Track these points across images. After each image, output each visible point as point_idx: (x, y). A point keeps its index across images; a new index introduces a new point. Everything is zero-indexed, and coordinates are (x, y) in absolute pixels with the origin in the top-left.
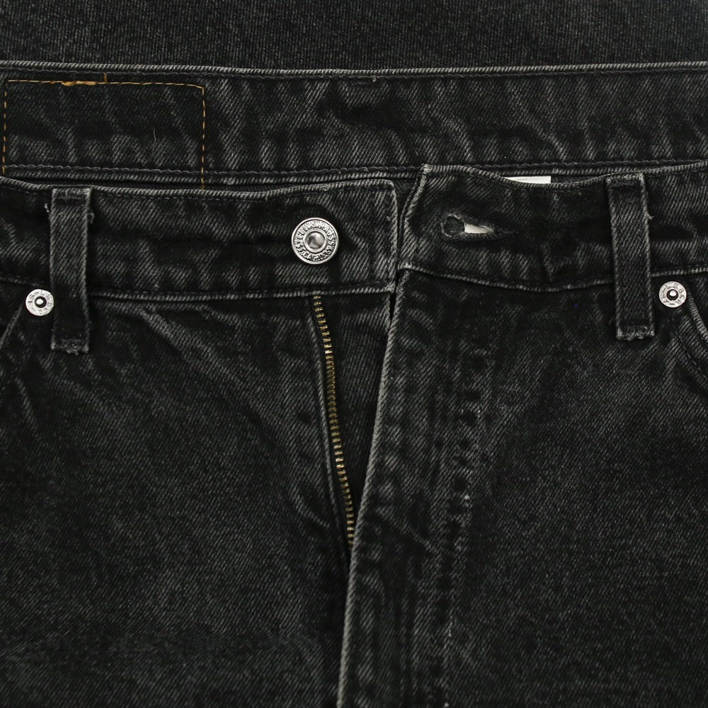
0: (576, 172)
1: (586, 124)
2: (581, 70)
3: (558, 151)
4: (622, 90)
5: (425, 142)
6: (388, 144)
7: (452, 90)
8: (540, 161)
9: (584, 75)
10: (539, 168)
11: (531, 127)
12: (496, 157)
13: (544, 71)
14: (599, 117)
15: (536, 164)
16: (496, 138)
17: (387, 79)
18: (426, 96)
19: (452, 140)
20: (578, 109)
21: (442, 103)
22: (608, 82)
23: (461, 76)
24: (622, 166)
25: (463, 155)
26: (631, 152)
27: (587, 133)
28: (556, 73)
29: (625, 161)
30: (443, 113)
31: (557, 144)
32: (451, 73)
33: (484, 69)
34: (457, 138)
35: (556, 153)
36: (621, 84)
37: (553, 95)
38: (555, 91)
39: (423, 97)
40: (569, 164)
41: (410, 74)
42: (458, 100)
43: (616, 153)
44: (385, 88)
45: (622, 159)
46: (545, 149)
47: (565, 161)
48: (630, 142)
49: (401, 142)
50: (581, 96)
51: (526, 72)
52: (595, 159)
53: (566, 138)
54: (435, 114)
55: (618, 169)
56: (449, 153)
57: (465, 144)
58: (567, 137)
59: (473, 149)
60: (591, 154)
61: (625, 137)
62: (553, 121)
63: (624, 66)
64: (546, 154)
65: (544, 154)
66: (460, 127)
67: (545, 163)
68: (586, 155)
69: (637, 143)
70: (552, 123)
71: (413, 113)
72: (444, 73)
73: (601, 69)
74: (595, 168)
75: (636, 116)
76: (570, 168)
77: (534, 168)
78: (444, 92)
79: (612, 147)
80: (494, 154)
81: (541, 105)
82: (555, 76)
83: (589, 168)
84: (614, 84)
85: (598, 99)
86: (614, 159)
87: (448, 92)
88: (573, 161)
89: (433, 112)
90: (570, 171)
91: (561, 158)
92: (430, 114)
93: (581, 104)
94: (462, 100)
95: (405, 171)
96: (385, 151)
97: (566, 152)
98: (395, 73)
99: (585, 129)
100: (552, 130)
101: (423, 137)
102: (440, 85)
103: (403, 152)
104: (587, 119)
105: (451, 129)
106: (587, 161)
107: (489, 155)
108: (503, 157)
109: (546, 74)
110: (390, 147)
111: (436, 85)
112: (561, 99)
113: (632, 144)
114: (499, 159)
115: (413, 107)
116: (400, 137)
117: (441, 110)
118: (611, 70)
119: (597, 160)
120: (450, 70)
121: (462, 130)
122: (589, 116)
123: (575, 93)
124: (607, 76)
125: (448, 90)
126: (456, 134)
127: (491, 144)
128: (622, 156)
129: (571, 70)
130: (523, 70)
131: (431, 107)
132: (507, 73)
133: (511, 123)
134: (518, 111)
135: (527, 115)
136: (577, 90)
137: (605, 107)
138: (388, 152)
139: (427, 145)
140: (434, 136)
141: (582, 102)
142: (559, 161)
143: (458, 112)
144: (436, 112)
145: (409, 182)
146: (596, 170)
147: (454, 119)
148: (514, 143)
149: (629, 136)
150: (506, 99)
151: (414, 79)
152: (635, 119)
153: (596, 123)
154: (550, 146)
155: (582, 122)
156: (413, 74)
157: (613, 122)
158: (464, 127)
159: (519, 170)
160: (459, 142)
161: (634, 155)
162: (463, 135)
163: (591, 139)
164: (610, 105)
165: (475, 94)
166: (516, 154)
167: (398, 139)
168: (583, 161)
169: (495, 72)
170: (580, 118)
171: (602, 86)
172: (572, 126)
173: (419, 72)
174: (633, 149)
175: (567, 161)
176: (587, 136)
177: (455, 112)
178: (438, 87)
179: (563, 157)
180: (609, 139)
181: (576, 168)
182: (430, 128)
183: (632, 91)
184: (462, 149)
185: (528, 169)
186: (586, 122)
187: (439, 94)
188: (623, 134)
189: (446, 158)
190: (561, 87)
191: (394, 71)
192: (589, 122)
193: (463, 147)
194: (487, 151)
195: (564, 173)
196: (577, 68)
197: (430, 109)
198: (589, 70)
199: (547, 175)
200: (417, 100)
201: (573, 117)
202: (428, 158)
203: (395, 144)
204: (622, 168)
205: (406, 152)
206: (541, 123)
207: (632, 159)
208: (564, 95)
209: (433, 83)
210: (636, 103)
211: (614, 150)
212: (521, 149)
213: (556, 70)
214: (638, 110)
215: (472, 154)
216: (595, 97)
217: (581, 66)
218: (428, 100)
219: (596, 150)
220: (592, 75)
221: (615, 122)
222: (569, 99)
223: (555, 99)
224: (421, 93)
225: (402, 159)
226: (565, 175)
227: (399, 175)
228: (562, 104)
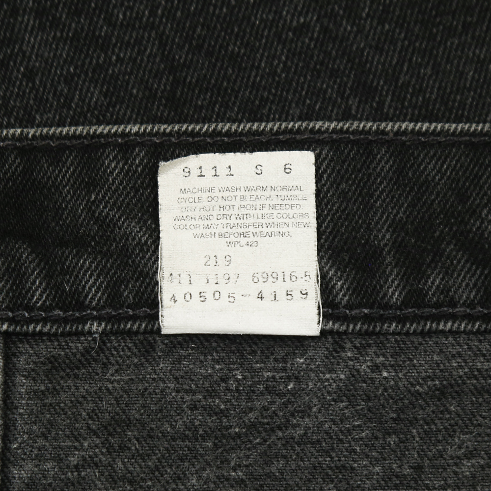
0: (366, 327)
1: (388, 236)
2: (383, 132)
3: (333, 287)
4: (457, 174)
5: (82, 266)
6: (14, 269)
7: (137, 166)
9: (388, 141)
13: (312, 131)
14: (412, 223)
17: (16, 148)
18: (90, 178)
19: (133, 262)
20: (372, 206)
21: (116, 190)
22: (432, 157)
23: (155, 139)
24: (454, 317)
26: (471, 292)
27: (389, 252)
28: (335, 136)
29: (459, 309)
30: (119, 208)
31: (331, 273)
32: (137, 134)
33: (198, 128)
34: (144, 257)
36: (457, 161)
37: (329, 176)
38: (333, 170)
40: (353, 313)
41: (61, 137)
42: (148, 186)
43: (442, 293)
44: (14, 163)
45: (453, 304)
47: (344, 307)
48: (467, 272)
49: (38, 265)
50: (381, 183)
51: (278, 133)
52: (403, 302)
53: (350, 261)
54: (104, 210)
55: (446, 323)
56: (126, 286)
58: (350, 258)
60: (395, 296)
61: (459, 262)
63: (463, 128)
68: (385, 295)
69: (482, 274)
71: (64, 209)
72: (123, 135)
73: (419, 133)
74: (402, 320)
75: (482, 223)
76: (354, 320)
78: (122, 170)
79: (434, 281)
82: (333, 141)
83: (390, 320)
84: (444, 162)
85: (412, 189)
86: (437, 305)
87: (129, 170)
88: (360, 306)
89: (98, 206)
90: (355, 325)
91: (337, 300)
92: (94, 212)
93: (379, 196)
95: (45, 321)
96: (7, 281)
97: (348, 289)
98: (34, 136)
99: (386, 245)
101: (78, 255)
102: (114, 158)
103: (41, 283)
104: (389, 227)
105: (134, 239)
106: (387, 306)
109: (317, 136)
110: (18, 275)
111: (108, 156)
112: (344, 186)
113: (473, 275)
115: (64, 199)
116: (37, 256)
117: (115, 204)
118: (439, 134)
120: (135, 129)
122: (394, 220)
123: (370, 175)
124: (432, 146)
125: (131, 166)
126: (141, 250)
128: (452, 298)
129: (363, 132)
130: (271, 129)
131: (96, 198)
132: (241, 134)
136: (374, 169)
137: (424, 203)
138: (13, 284)
139: (86, 271)
140: (101, 252)
141: (381, 193)
142: (334, 305)
144: (105, 207)
145: (50, 341)
146: (404, 326)
147: (140, 219)
149: (467, 261)
151: (68, 147)
152: (479, 228)
153: (407, 234)
155: (379, 231)
156: (67, 137)
157: (438, 233)
160: (146, 264)
161: (475, 297)
163: (396, 266)
164: (434, 200)
167: (33, 260)
168: (380, 307)
169: (220, 133)
170: (377, 223)
171: (421, 164)
172: (362, 238)
173: (78, 132)
174: (475, 285)
175: (349, 306)
176: (388, 260)
177: (142, 206)
178: (111, 161)
179: (343, 298)
180: (429, 266)
181: (367, 319)
182: (93, 238)
183: (476, 176)
186: (387, 231)
187: (111, 173)
188: (455, 257)
189: (121, 295)
190: (344, 162)
191: (32, 132)
192: (394, 232)
195: (344, 328)
196: (375, 128)
197: (94, 201)
198: (398, 133)
200: (72, 186)
201: (364, 222)
202: (87, 296)
203: (26, 268)
204: (454, 322)
205: (48, 284)
207: (472, 305)
208: (349, 179)
209: (102, 154)
210: (482, 198)
211: (438, 286)
213: (335, 131)
214: (485, 211)
216: (406, 186)
217: (384, 125)
218: (91, 185)
219: (404, 287)
220: (404, 143)
221: (442, 232)
222: (358, 186)
223: (332, 185)
224: (80, 173)
225: (39, 296)
226: (345, 333)
227: (31, 327)
228: (344, 194)
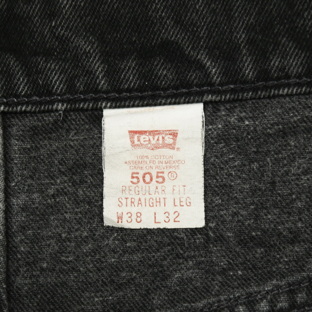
0: (232, 96)
1: (243, 36)
3: (210, 73)
5: (50, 68)
6: (5, 72)
7: (81, 2)
8: (189, 85)
10: (188, 94)
11: (177, 43)
12: (135, 84)
14: (259, 26)
15: (184, 90)
16: (135, 59)
18: (50, 11)
19: (82, 64)
20: (233, 17)
21: (68, 18)
24: (288, 85)
25: (95, 82)
26: (299, 68)
27: (244, 47)
29: (292, 80)
30: (71, 30)
31: (208, 64)
34: (88, 61)
35: (207, 75)
39: (47, 12)
40: (224, 88)
42: (88, 15)
43: (280, 70)
45: (288, 77)
46: (194, 71)
47: (218, 85)
48: (296, 55)
49: (21, 68)
52: (255, 79)
54: (61, 31)
55: (284, 90)
56: (79, 80)
57: (98, 68)
59: (108, 74)
61: (290, 49)
62: (204, 34)
64: (195, 78)
65: (193, 76)
66: (92, 47)
67: (195, 88)
68: (244, 75)
69: (305, 55)
70: (203, 37)
71: (35, 32)
74: (255, 90)
75: (305, 21)
76: (225, 92)
77: (182, 95)
78: (71, 5)
79: (275, 62)
80: (133, 79)
81: (189, 14)
83: (248, 91)
86: (278, 78)
87: (75, 5)
88: (228, 83)
89: (57, 29)
90: (226, 96)
91: (213, 81)
92: (55, 33)
93: (237, 10)
94: (93, 13)
95: (27, 104)
97: (220, 73)
99: (242, 42)
100: (202, 46)
101: (47, 61)
103: (23, 80)
104: (244, 29)
105: (81, 49)
106: (245, 82)
107: (127, 81)
108: (144, 83)
110: (8, 75)
112: (213, 5)
113: (300, 57)
114: (139, 85)
115: (35, 26)
116: (20, 63)
117: (68, 27)
119: (258, 81)
121: (95, 51)
122: (247, 24)
125: (76, 2)
126: (87, 56)
127: (129, 68)
128: (287, 73)
131: (56, 24)
133: (153, 39)
134: (161, 23)
135: (172, 28)
137: (266, 12)
138: (6, 81)
139: (52, 71)
140: (61, 59)
141: (238, 7)
142: (211, 84)
143: (90, 28)
144: (61, 30)
145: (32, 116)
146: (257, 93)
147: (85, 36)
148: (157, 65)
149: (295, 48)
150: (146, 9)
152: (302, 25)
153: (256, 33)
154: (201, 67)
155: (238, 33)
158: (97, 47)
159: (163, 97)
160: (90, 66)
161: (302, 71)
162: (95, 57)
163: (249, 55)
164: (272, 9)
165: (109, 6)
166: (159, 79)
167: (18, 65)
168: (241, 83)
170: (236, 27)
172: (227, 39)
174: (301, 63)
175: (221, 84)
176: (244, 51)
177: (86, 28)
179: (217, 79)
180: (271, 53)
181: (233, 91)
182: (56, 50)
184: (94, 75)
185: (175, 96)
186: (243, 32)
187: (64, 7)
188: (288, 46)
189: (76, 86)
192: (247, 32)
193: (95, 72)
194: (125, 76)
195: (219, 98)
197: (54, 26)
199: (198, 102)
200: (40, 17)
201: (228, 27)
202: (53, 87)
203: (14, 71)
204: (289, 89)
205: (28, 80)
206: (189, 37)
207: (299, 77)
211: (278, 66)
212: (165, 72)
214: (306, 13)
215: (106, 81)
218: (52, 16)
219: (255, 69)
223: (205, 6)
224: (44, 8)
225: (23, 88)
226: (220, 101)
227: (19, 108)
228: (214, 11)
